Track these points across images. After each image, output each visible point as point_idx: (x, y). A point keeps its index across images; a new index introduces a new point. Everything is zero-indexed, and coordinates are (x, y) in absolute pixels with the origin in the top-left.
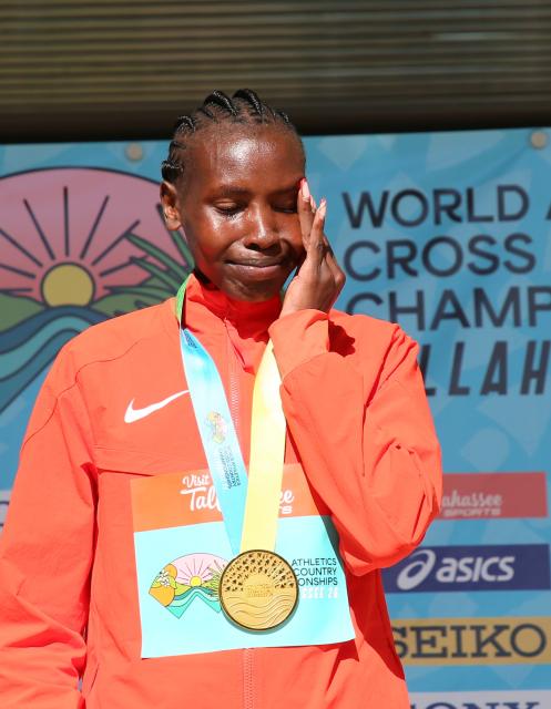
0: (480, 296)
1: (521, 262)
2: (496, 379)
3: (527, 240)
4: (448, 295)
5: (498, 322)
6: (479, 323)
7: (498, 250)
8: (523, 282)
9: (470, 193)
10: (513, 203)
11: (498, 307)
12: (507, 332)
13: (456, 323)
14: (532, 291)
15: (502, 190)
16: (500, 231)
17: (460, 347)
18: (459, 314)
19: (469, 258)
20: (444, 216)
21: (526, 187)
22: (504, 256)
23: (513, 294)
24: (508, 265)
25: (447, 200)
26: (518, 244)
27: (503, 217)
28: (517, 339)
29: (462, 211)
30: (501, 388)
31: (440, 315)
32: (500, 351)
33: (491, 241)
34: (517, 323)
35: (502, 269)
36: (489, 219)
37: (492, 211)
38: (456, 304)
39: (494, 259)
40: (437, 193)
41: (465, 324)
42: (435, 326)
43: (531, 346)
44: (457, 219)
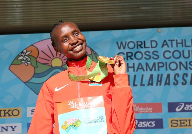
0: (147, 64)
1: (156, 57)
2: (151, 82)
3: (157, 52)
4: (140, 64)
5: (151, 70)
6: (147, 70)
7: (151, 54)
8: (156, 61)
9: (145, 42)
10: (154, 44)
11: (151, 67)
12: (153, 72)
13: (142, 70)
14: (158, 63)
15: (151, 41)
16: (151, 50)
17: (143, 76)
18: (142, 68)
19: (144, 56)
20: (139, 47)
21: (157, 41)
22: (152, 56)
23: (154, 64)
24: (153, 58)
25: (139, 43)
26: (155, 53)
27: (152, 47)
28: (155, 74)
29: (143, 46)
30: (152, 84)
31: (138, 68)
32: (151, 76)
33: (149, 52)
34: (155, 70)
35: (152, 59)
36: (149, 47)
37: (149, 46)
38: (142, 66)
39: (150, 56)
40: (137, 42)
41: (144, 70)
42: (137, 71)
43: (158, 75)
44: (142, 48)
